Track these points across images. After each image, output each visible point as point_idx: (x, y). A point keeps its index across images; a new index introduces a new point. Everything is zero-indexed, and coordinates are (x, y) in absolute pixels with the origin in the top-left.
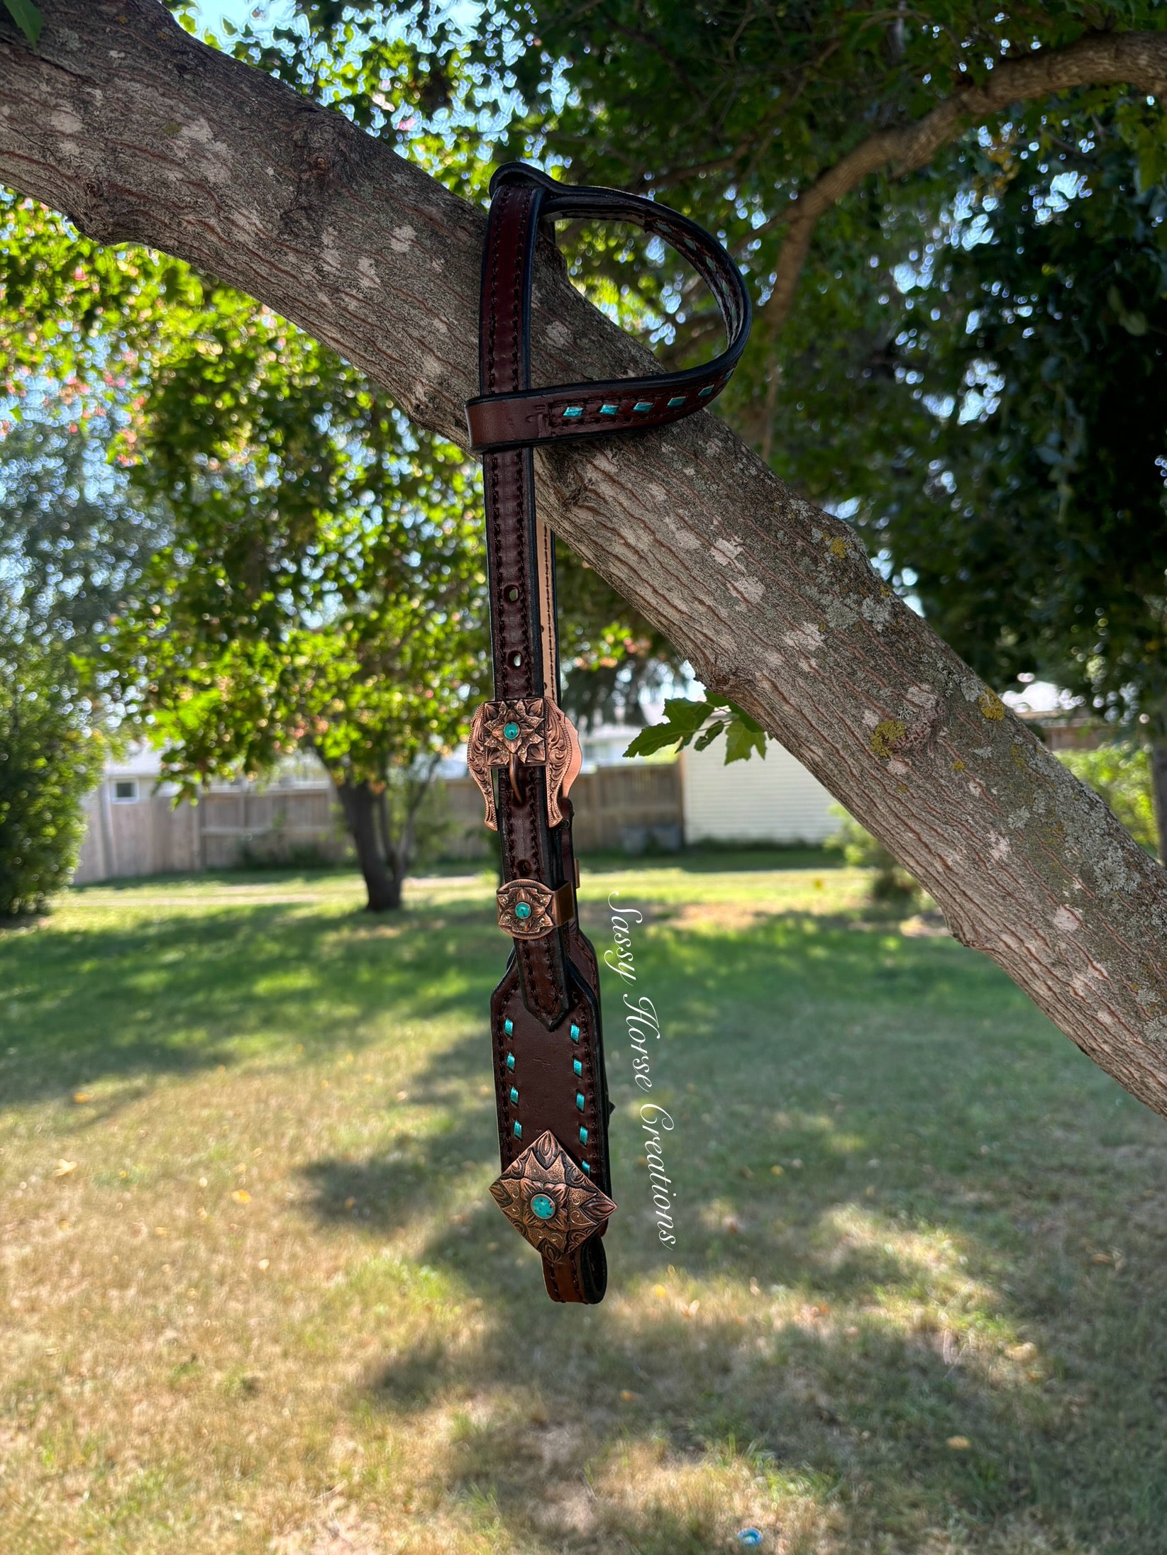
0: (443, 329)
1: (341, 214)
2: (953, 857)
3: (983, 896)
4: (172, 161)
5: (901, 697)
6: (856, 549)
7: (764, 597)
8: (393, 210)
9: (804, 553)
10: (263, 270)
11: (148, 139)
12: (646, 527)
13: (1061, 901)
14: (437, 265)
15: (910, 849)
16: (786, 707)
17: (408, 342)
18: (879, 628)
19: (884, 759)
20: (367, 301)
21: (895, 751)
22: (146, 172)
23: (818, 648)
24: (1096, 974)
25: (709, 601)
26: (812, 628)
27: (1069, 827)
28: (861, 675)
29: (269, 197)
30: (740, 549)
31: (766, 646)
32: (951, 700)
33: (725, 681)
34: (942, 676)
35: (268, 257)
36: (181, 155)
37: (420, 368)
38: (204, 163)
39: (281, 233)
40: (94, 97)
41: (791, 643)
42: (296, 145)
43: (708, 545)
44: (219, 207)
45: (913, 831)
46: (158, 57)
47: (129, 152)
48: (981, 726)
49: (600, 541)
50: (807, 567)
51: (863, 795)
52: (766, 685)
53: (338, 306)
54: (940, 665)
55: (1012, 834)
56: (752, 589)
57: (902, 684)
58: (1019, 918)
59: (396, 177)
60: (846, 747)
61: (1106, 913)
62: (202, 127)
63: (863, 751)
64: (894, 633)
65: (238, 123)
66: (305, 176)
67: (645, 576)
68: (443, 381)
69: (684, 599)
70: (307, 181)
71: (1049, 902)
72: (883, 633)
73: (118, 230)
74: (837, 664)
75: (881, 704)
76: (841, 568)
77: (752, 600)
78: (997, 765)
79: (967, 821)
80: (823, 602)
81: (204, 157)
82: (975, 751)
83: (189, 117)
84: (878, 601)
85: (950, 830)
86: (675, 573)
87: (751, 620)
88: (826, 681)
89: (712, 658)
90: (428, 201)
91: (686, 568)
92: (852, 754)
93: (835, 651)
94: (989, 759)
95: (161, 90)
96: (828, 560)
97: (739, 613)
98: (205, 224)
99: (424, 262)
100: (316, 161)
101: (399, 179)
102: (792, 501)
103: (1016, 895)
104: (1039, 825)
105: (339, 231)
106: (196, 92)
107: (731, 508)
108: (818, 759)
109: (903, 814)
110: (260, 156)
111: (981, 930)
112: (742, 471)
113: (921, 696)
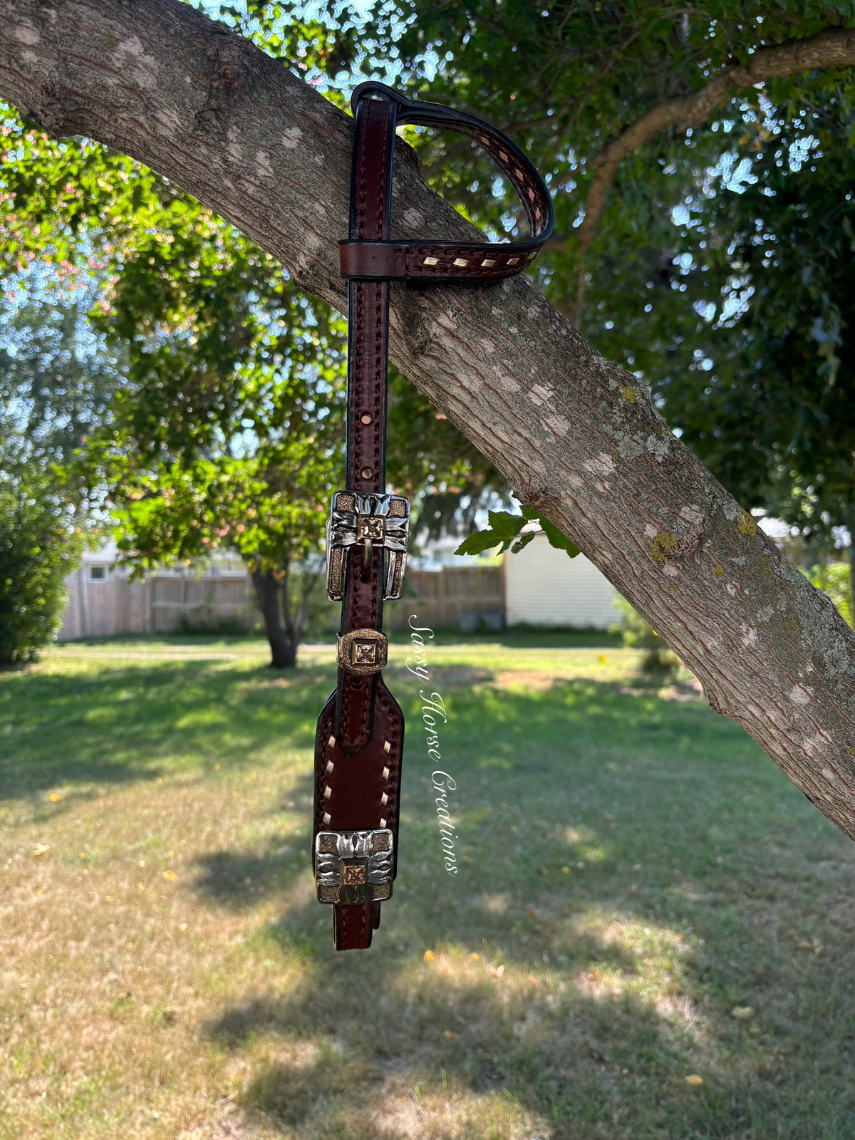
0: (322, 211)
1: (243, 116)
2: (712, 643)
3: (734, 674)
4: (111, 70)
5: (675, 515)
6: (643, 396)
7: (569, 432)
8: (285, 114)
9: (602, 398)
10: (181, 159)
11: (92, 51)
12: (478, 373)
13: (796, 681)
14: (318, 160)
15: (678, 635)
16: (584, 520)
17: (294, 221)
18: (660, 459)
19: (661, 564)
20: (262, 186)
21: (669, 557)
22: (90, 77)
23: (611, 474)
24: (823, 739)
25: (526, 434)
26: (606, 458)
27: (804, 622)
28: (644, 496)
29: (187, 100)
30: (551, 393)
31: (569, 471)
32: (714, 517)
33: (536, 498)
34: (708, 499)
35: (184, 148)
36: (118, 65)
37: (303, 241)
38: (136, 72)
39: (195, 129)
40: (49, 15)
41: (590, 469)
42: (209, 59)
43: (526, 389)
44: (147, 107)
45: (681, 621)
47: (77, 61)
48: (737, 540)
49: (441, 383)
50: (604, 409)
51: (643, 591)
52: (569, 502)
53: (240, 190)
54: (707, 490)
55: (759, 626)
56: (560, 425)
57: (677, 504)
58: (763, 693)
59: (288, 88)
60: (631, 552)
61: (832, 691)
62: (135, 43)
63: (644, 557)
64: (671, 463)
65: (164, 41)
66: (215, 84)
67: (476, 412)
68: (321, 253)
69: (506, 432)
70: (217, 88)
71: (787, 681)
72: (663, 464)
73: (68, 124)
74: (626, 487)
75: (659, 520)
76: (631, 411)
77: (560, 434)
78: (750, 571)
79: (724, 614)
80: (616, 437)
81: (136, 67)
82: (733, 559)
83: (125, 35)
84: (660, 438)
85: (710, 621)
86: (500, 410)
87: (558, 450)
88: (617, 500)
89: (527, 479)
90: (314, 109)
91: (509, 407)
92: (635, 558)
93: (624, 476)
94: (743, 566)
95: (103, 12)
96: (621, 404)
97: (549, 444)
98: (136, 121)
99: (309, 156)
100: (223, 73)
101: (291, 90)
102: (594, 357)
103: (761, 675)
104: (781, 619)
105: (242, 129)
106: (131, 15)
107: (546, 361)
108: (609, 562)
109: (674, 608)
110: (180, 67)
111: (731, 701)
112: (556, 332)
113: (692, 514)
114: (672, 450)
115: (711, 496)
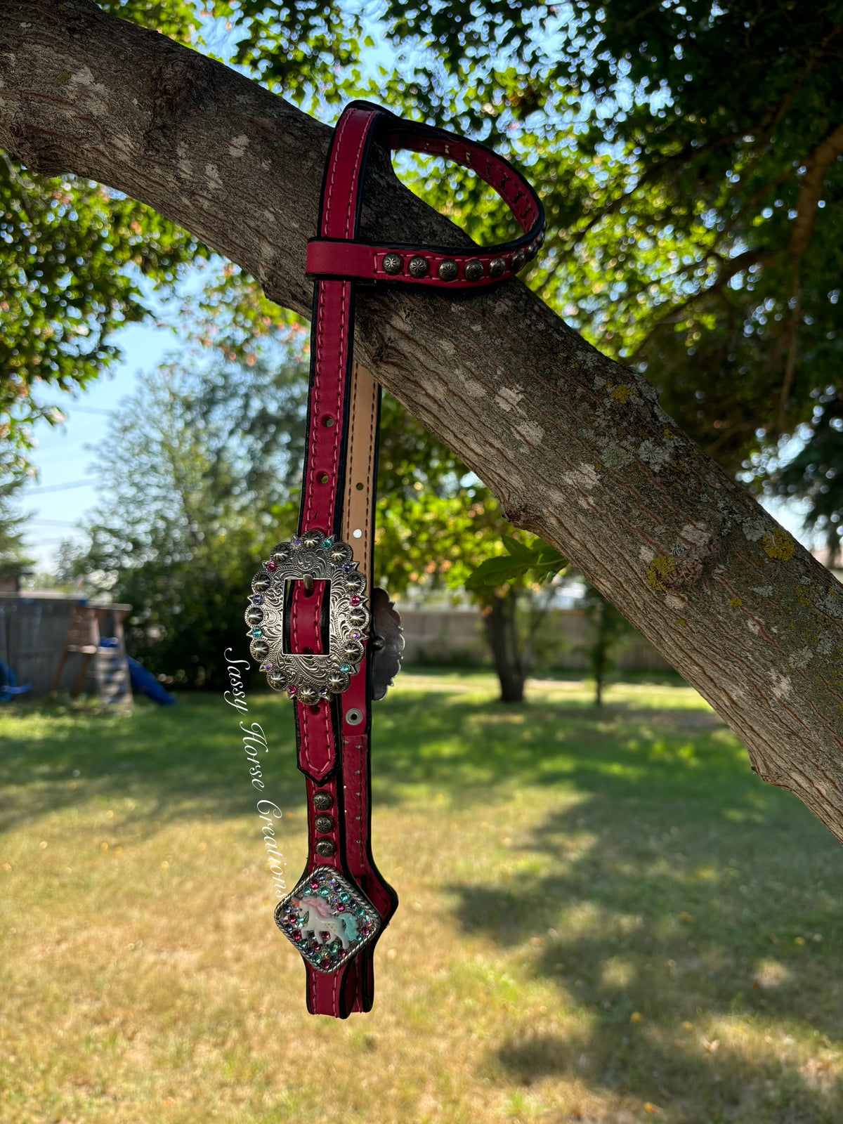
0: (272, 218)
1: (190, 130)
2: (737, 692)
3: (768, 731)
4: (67, 103)
5: (675, 534)
6: (641, 395)
7: (544, 440)
8: (233, 123)
9: (583, 398)
10: (143, 183)
11: (48, 87)
12: (440, 379)
14: (265, 166)
15: (698, 681)
16: (573, 542)
17: (248, 232)
18: (657, 469)
19: (661, 594)
20: (215, 200)
21: (668, 586)
22: (51, 112)
23: (595, 487)
25: (497, 444)
26: (588, 468)
28: (635, 512)
29: (135, 122)
30: (521, 396)
31: (548, 485)
32: (728, 539)
33: (517, 517)
34: (723, 516)
35: (142, 171)
36: (72, 97)
37: (259, 252)
38: (89, 102)
39: (146, 150)
40: (9, 59)
41: (570, 482)
42: (153, 78)
43: (493, 393)
44: (103, 135)
45: (698, 665)
46: (56, 24)
47: (37, 99)
48: (762, 565)
49: (408, 392)
50: (585, 412)
51: (650, 627)
52: (553, 521)
54: (721, 505)
55: (793, 673)
56: (533, 433)
57: (677, 522)
58: (806, 758)
59: (238, 97)
60: (628, 581)
62: (86, 73)
63: (642, 585)
64: (672, 473)
65: (113, 67)
66: (158, 102)
67: (446, 423)
68: (276, 263)
69: (477, 442)
70: (160, 105)
71: (836, 745)
72: (661, 474)
73: (44, 162)
74: (613, 502)
75: (656, 541)
76: (621, 412)
77: (534, 443)
78: (779, 603)
79: (747, 657)
80: (599, 443)
81: (88, 96)
82: (755, 589)
83: (76, 67)
84: (659, 443)
85: (731, 666)
86: (468, 419)
87: (533, 461)
88: (604, 518)
89: (506, 495)
90: (264, 114)
91: (476, 415)
92: (634, 588)
93: (611, 489)
94: (769, 597)
95: (56, 49)
96: (608, 406)
97: (523, 454)
98: (98, 150)
99: (256, 163)
100: (165, 89)
101: (241, 98)
102: (579, 353)
103: (802, 735)
104: (824, 666)
105: (190, 144)
106: (82, 47)
107: (514, 360)
108: (608, 592)
109: (687, 647)
110: (128, 90)
111: (771, 766)
112: (529, 326)
113: (695, 534)
114: (676, 457)
115: (725, 512)
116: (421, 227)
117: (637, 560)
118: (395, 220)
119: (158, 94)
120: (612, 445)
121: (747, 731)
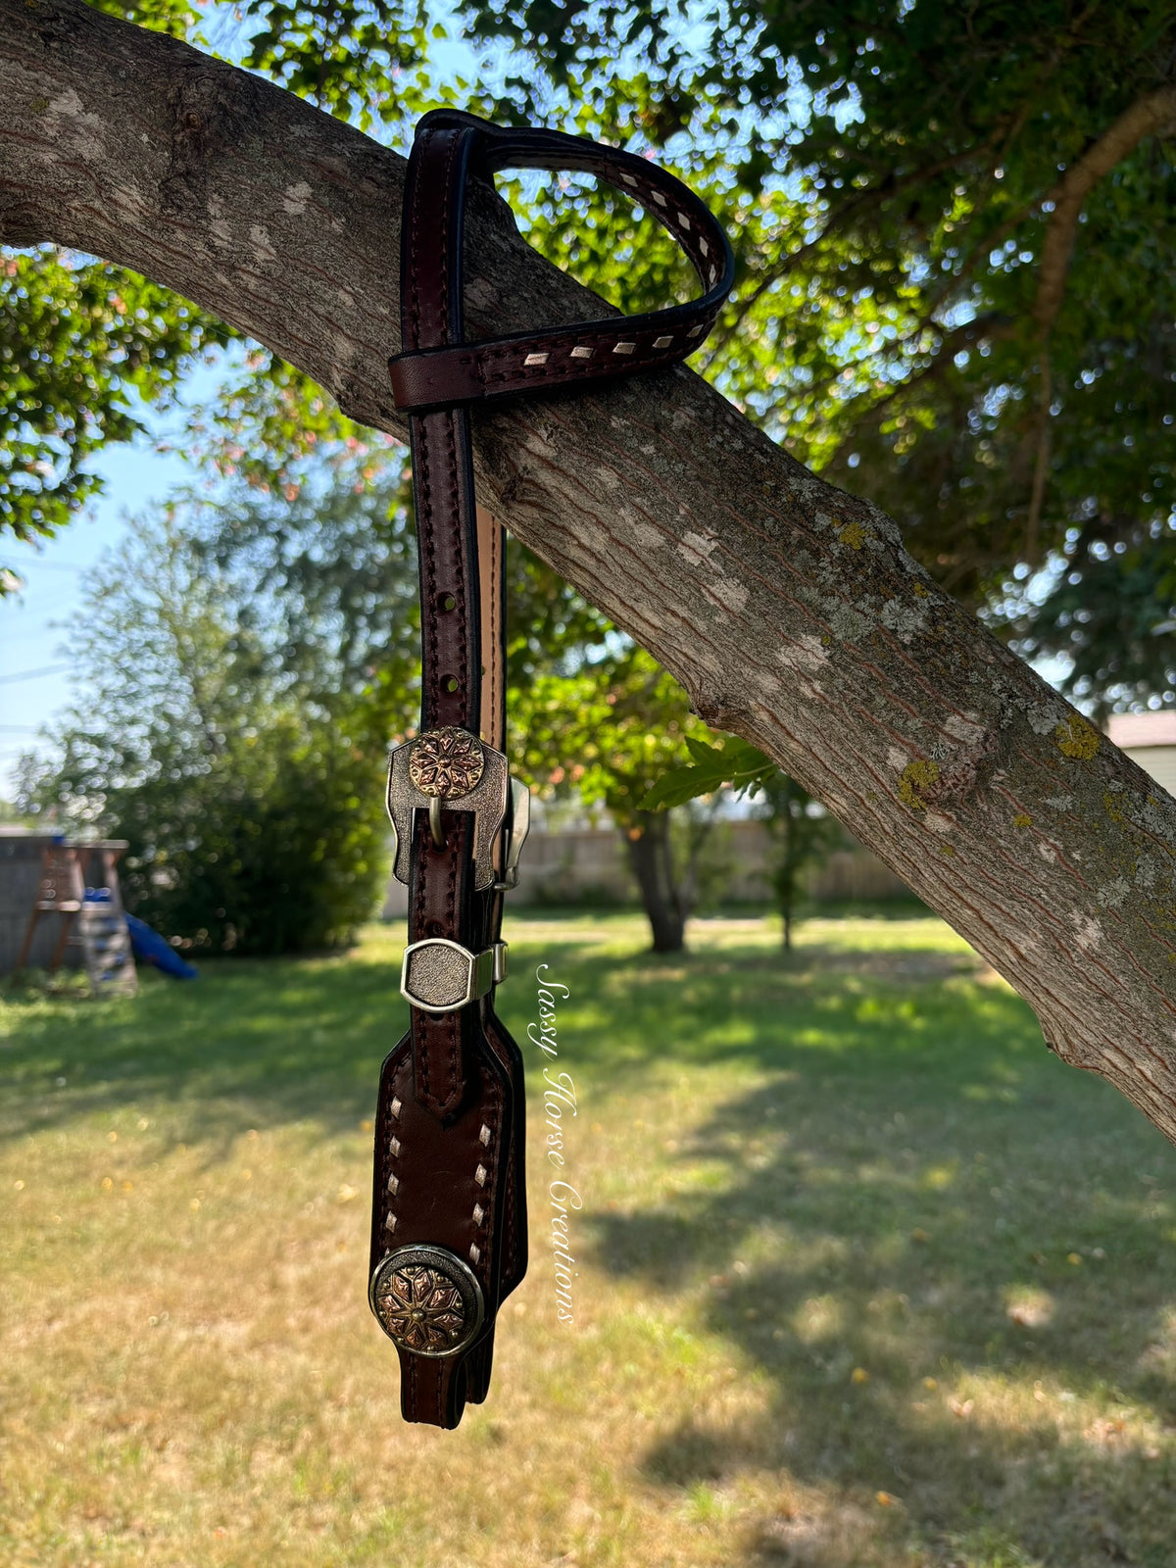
0: (349, 301)
1: (226, 177)
2: (1024, 944)
3: (1071, 995)
4: (44, 142)
5: (936, 730)
6: (880, 536)
7: (748, 605)
8: (287, 166)
9: (801, 545)
10: (159, 254)
11: (16, 120)
12: (599, 523)
14: (337, 226)
15: (971, 929)
16: (793, 745)
17: (315, 321)
18: (907, 639)
19: (919, 812)
20: (265, 276)
21: (929, 801)
22: (22, 156)
23: (822, 667)
25: (683, 612)
26: (812, 642)
28: (880, 701)
29: (146, 168)
30: (714, 544)
31: (756, 667)
32: (1009, 732)
33: (713, 712)
34: (1000, 701)
35: (156, 237)
36: (52, 133)
37: (332, 350)
38: (77, 140)
39: (163, 207)
41: (787, 662)
43: (674, 541)
44: (99, 187)
45: (971, 908)
46: (23, 27)
48: (1056, 767)
49: (553, 543)
50: (805, 563)
51: (904, 859)
52: (764, 716)
53: (238, 286)
54: (997, 686)
55: (1105, 914)
56: (732, 594)
57: (938, 713)
58: (1124, 1028)
59: (292, 129)
60: (872, 795)
62: (70, 99)
63: (892, 802)
64: (928, 644)
65: (110, 89)
66: (179, 138)
67: (607, 584)
68: (357, 364)
69: (654, 611)
70: (182, 143)
71: (1165, 1009)
72: (913, 646)
73: (13, 228)
74: (849, 688)
75: (910, 739)
76: (854, 562)
77: (734, 609)
78: (1081, 821)
79: (1039, 895)
80: (827, 607)
81: (76, 132)
82: (1048, 801)
83: (56, 90)
84: (909, 603)
85: (1018, 907)
86: (640, 578)
87: (735, 634)
88: (837, 710)
89: (697, 683)
90: (331, 151)
91: (651, 571)
92: (880, 805)
93: (844, 670)
94: (1068, 812)
95: (25, 63)
96: (836, 553)
97: (720, 625)
98: (92, 209)
99: (323, 222)
100: (188, 119)
101: (297, 130)
102: (791, 480)
103: (1117, 998)
104: (1146, 902)
105: (226, 198)
106: (63, 61)
107: (702, 492)
108: (843, 811)
109: (955, 885)
110: (134, 122)
111: (1075, 1041)
112: (721, 444)
113: (964, 728)
114: (933, 622)
115: (1003, 695)
116: (563, 309)
117: (884, 768)
118: (526, 299)
119: (178, 127)
120: (845, 608)
121: (1040, 995)
